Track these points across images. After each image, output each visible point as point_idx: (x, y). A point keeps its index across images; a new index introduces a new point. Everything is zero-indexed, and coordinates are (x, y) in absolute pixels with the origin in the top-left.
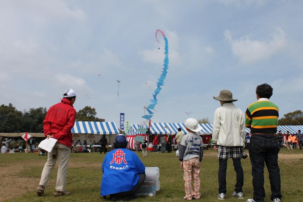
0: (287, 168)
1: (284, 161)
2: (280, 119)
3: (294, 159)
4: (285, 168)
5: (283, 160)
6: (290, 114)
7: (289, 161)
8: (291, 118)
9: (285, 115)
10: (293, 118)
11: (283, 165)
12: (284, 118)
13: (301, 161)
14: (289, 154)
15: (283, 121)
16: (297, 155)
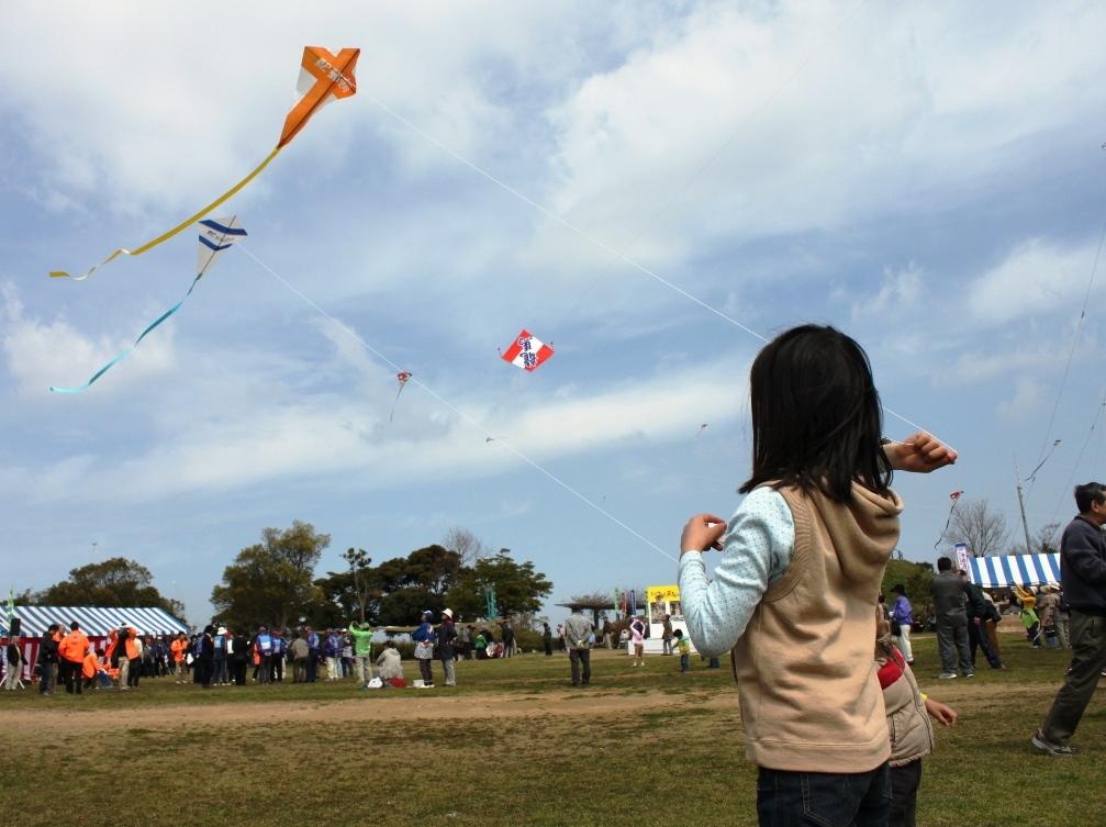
0: (93, 784)
1: (72, 746)
2: (57, 585)
3: (112, 735)
4: (83, 784)
5: (67, 740)
6: (91, 568)
7: (93, 743)
8: (92, 584)
9: (74, 572)
10: (101, 584)
11: (71, 765)
12: (70, 582)
13: (135, 740)
14: (84, 710)
15: (67, 591)
16: (113, 713)
